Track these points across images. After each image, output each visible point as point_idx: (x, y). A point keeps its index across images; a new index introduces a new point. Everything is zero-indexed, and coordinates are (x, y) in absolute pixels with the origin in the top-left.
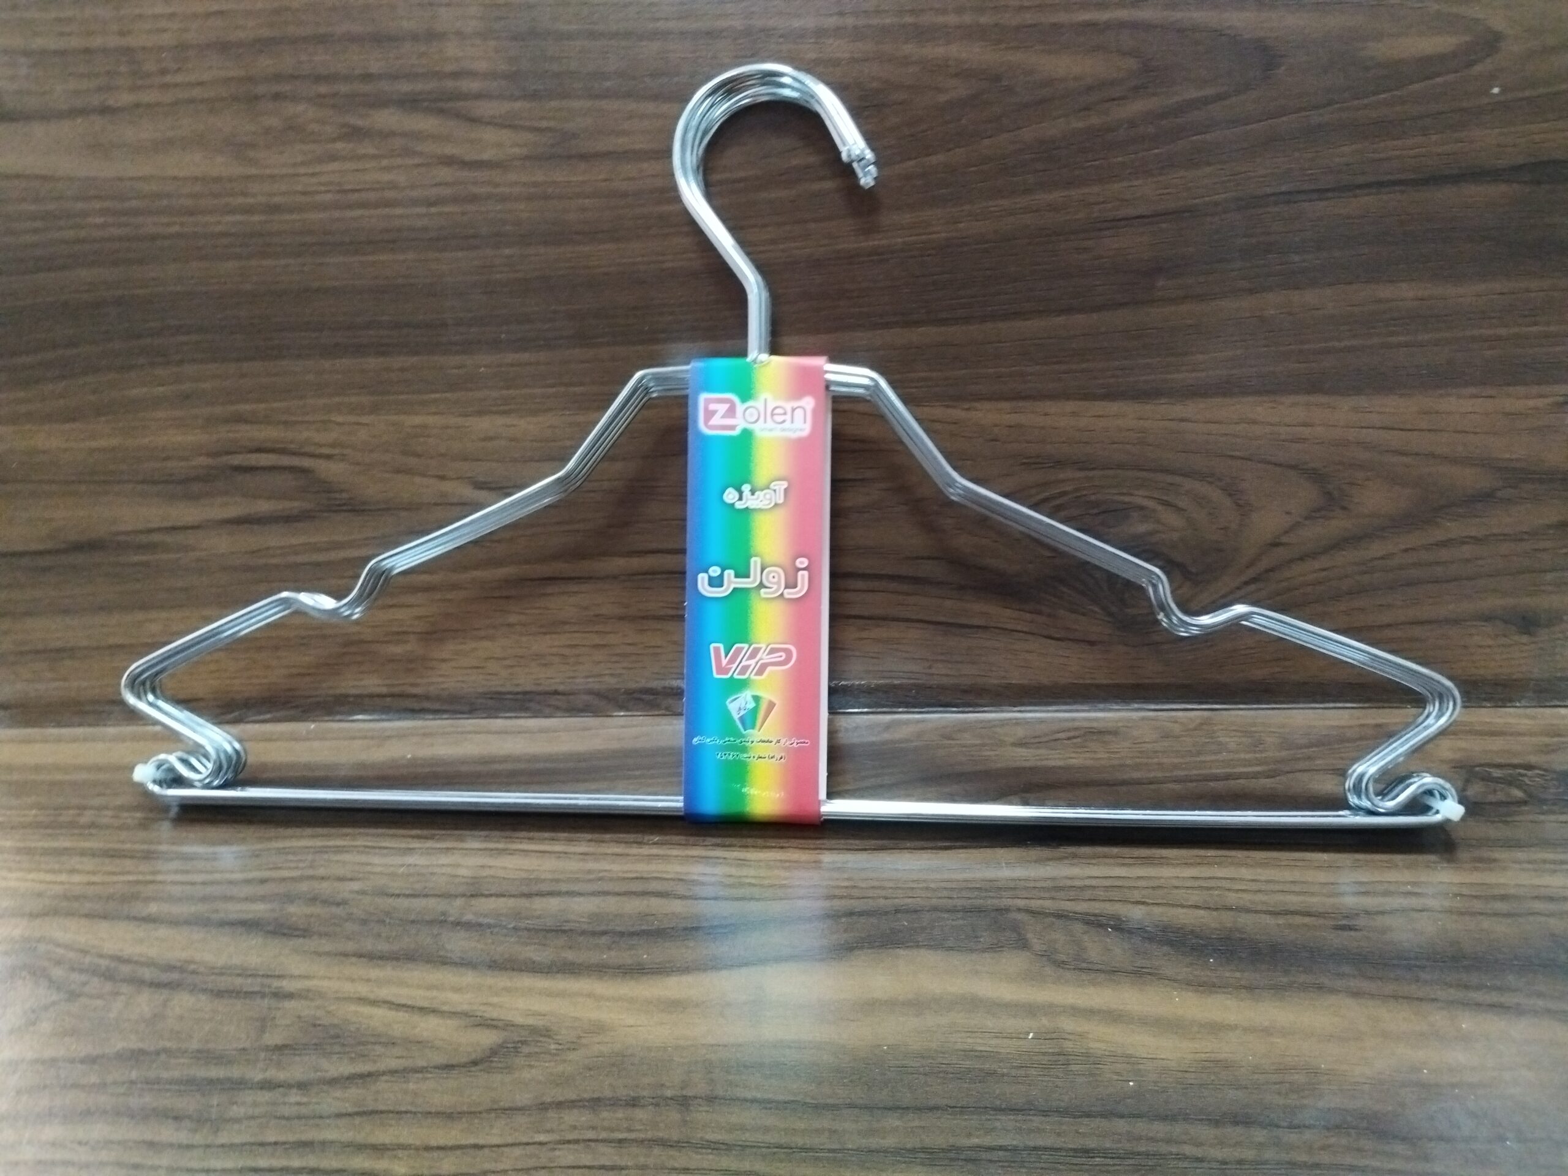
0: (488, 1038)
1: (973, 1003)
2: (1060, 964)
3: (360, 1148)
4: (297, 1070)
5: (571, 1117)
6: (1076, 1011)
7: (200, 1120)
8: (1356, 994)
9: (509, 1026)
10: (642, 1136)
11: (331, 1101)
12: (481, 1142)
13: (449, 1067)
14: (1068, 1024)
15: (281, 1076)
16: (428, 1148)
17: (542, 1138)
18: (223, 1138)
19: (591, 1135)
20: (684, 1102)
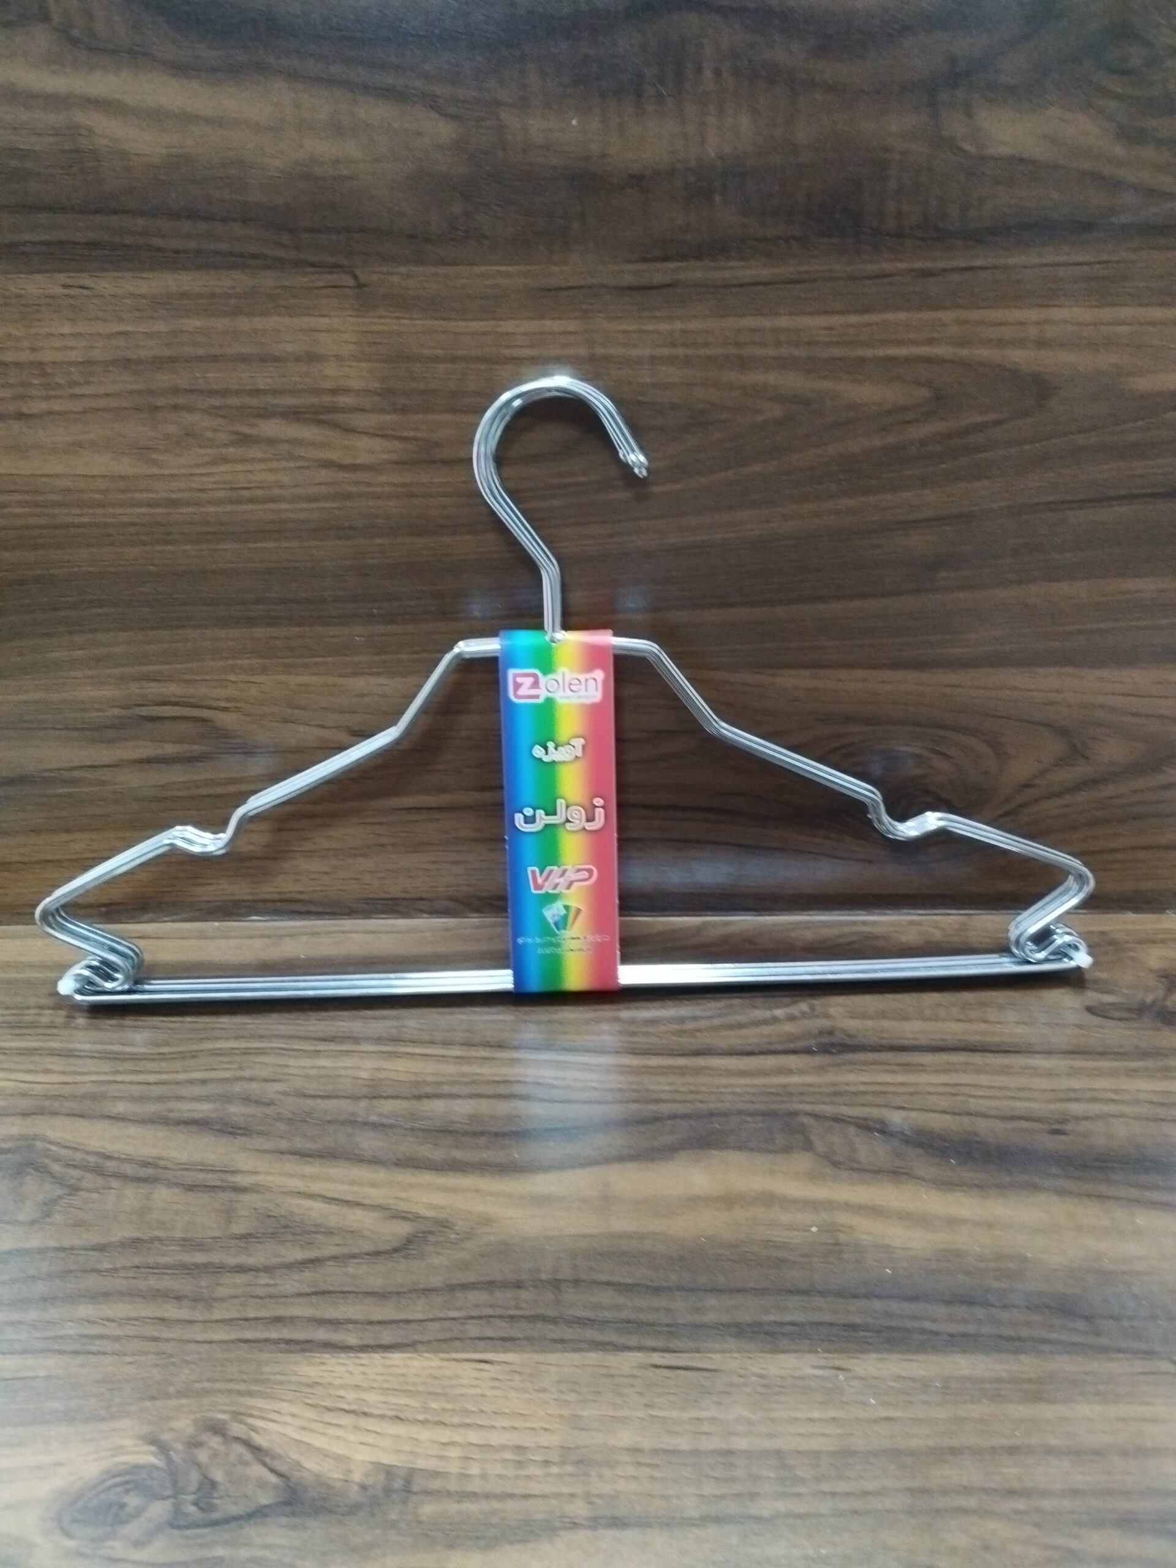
0: (403, 1229)
1: (770, 1199)
2: (836, 1164)
3: (321, 1322)
4: (259, 1256)
5: (474, 1297)
6: (848, 1207)
7: (196, 1299)
8: (1061, 1192)
9: (415, 1218)
10: (528, 1313)
11: (290, 1283)
12: (410, 1317)
13: (377, 1254)
14: (843, 1218)
15: (250, 1261)
16: (371, 1323)
17: (454, 1314)
18: (217, 1315)
19: (489, 1311)
20: (556, 1284)
